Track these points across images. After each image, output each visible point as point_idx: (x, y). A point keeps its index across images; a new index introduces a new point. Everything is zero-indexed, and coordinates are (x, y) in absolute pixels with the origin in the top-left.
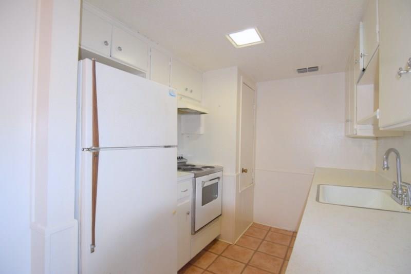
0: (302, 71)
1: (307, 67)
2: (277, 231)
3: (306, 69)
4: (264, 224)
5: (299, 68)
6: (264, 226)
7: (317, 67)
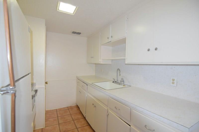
0: (74, 33)
1: (77, 32)
2: (60, 109)
3: (76, 32)
4: (52, 109)
5: (74, 31)
6: (53, 110)
7: (81, 33)
